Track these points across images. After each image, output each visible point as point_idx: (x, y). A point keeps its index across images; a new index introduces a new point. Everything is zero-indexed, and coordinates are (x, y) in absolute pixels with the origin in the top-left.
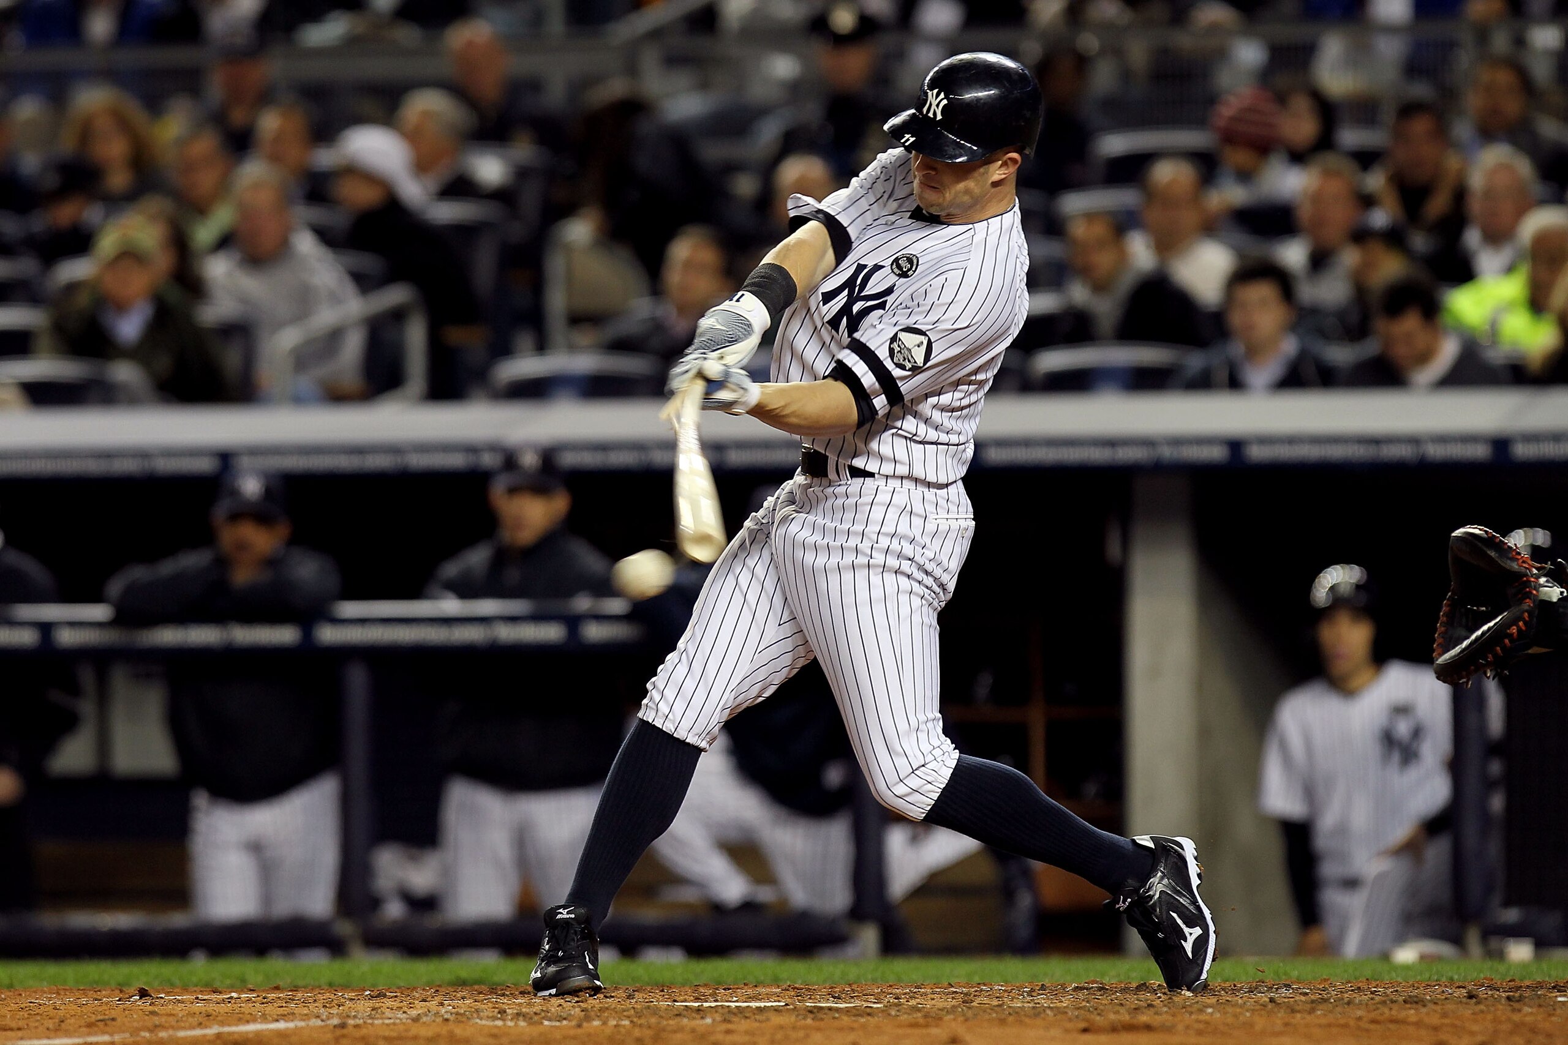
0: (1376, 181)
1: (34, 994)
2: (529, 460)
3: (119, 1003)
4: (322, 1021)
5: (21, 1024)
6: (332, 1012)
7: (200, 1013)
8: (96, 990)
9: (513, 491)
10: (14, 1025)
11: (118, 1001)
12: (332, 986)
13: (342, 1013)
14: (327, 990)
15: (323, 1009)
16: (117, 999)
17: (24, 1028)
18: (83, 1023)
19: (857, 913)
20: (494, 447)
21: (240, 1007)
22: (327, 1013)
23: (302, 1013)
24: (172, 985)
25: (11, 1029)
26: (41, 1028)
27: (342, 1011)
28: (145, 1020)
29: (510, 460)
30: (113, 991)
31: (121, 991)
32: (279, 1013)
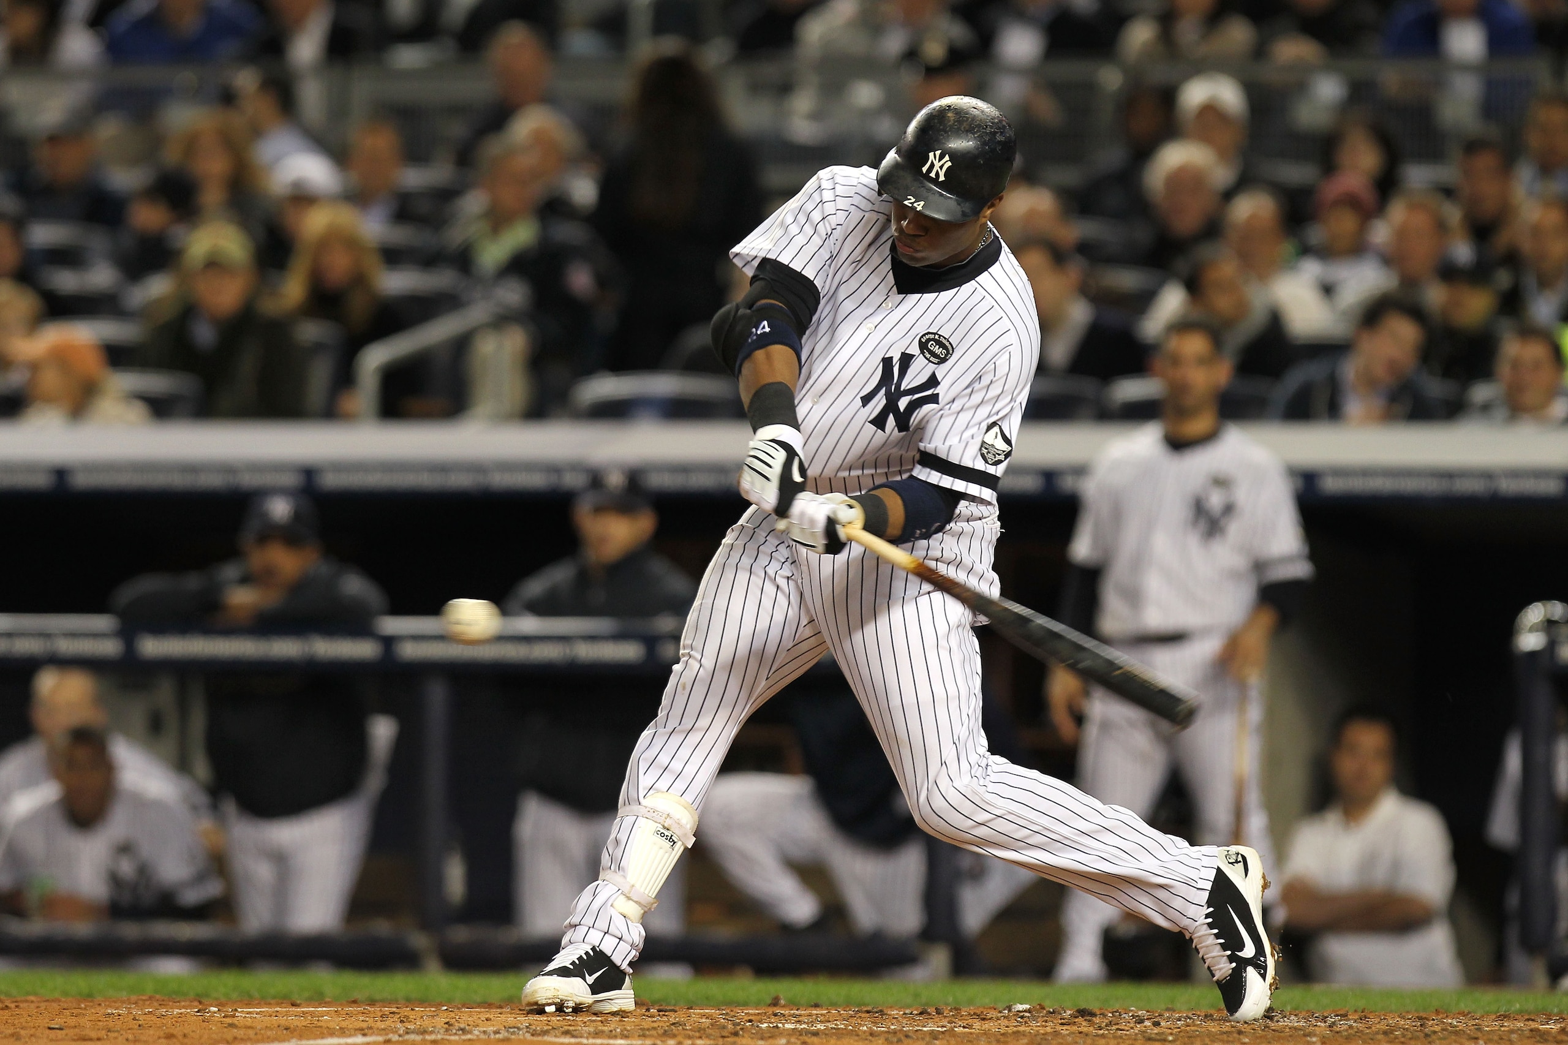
0: (1454, 214)
1: (113, 1004)
2: (615, 480)
3: (198, 1014)
4: (400, 1036)
5: (103, 1034)
6: (409, 1027)
7: (279, 1026)
8: (176, 1001)
9: (599, 510)
10: (93, 1035)
11: (197, 1012)
12: (410, 1002)
13: (420, 1028)
14: (404, 1004)
15: (400, 1024)
16: (196, 1010)
17: (104, 1039)
18: (162, 1034)
19: (929, 934)
20: (576, 467)
21: (318, 1021)
22: (404, 1028)
23: (380, 1028)
24: (250, 997)
25: (91, 1040)
26: (120, 1038)
27: (419, 1026)
28: (223, 1032)
29: (596, 479)
30: (191, 1002)
31: (200, 1003)
32: (357, 1028)
